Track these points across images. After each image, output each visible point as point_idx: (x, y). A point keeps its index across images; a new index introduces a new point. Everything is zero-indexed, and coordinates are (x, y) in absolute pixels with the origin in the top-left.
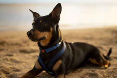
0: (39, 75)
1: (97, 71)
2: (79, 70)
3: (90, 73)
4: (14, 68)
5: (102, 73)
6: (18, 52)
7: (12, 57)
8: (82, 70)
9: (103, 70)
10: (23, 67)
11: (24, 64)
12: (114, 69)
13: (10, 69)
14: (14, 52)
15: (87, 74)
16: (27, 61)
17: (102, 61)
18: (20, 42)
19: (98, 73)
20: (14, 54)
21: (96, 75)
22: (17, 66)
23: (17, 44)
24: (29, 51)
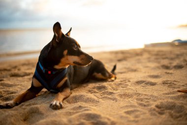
0: (39, 94)
1: (105, 84)
2: (85, 85)
3: (98, 87)
4: (8, 91)
5: (110, 85)
6: (9, 77)
7: (2, 82)
8: (88, 85)
9: (110, 83)
10: (19, 90)
11: (19, 86)
12: (121, 81)
13: (3, 92)
14: (3, 77)
15: (94, 88)
16: (23, 83)
17: (107, 75)
18: (8, 68)
19: (106, 86)
20: (5, 79)
21: (104, 87)
22: (11, 89)
23: (5, 70)
24: (22, 74)
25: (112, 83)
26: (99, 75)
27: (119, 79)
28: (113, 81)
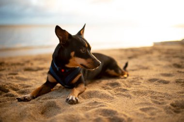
0: (54, 89)
1: (118, 81)
2: (98, 81)
3: (111, 83)
4: (23, 85)
5: (123, 82)
6: (23, 71)
7: (17, 76)
8: (101, 82)
9: (123, 80)
10: (33, 84)
11: (34, 80)
12: (134, 79)
13: (19, 86)
14: (18, 71)
15: (107, 84)
16: (37, 78)
17: (120, 72)
18: (22, 62)
19: (119, 82)
20: (19, 73)
21: (117, 84)
22: (26, 83)
23: (18, 64)
24: (35, 69)
25: (125, 80)
26: (112, 72)
27: (131, 76)
28: (125, 78)
